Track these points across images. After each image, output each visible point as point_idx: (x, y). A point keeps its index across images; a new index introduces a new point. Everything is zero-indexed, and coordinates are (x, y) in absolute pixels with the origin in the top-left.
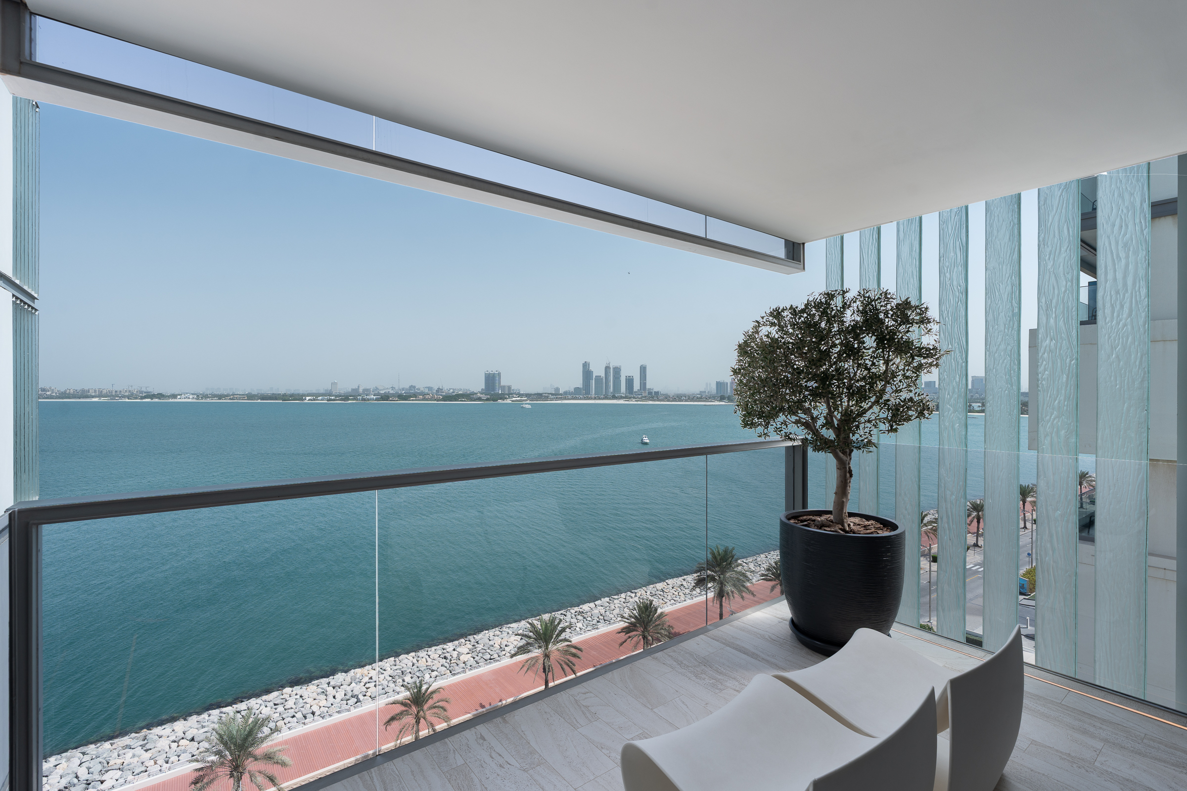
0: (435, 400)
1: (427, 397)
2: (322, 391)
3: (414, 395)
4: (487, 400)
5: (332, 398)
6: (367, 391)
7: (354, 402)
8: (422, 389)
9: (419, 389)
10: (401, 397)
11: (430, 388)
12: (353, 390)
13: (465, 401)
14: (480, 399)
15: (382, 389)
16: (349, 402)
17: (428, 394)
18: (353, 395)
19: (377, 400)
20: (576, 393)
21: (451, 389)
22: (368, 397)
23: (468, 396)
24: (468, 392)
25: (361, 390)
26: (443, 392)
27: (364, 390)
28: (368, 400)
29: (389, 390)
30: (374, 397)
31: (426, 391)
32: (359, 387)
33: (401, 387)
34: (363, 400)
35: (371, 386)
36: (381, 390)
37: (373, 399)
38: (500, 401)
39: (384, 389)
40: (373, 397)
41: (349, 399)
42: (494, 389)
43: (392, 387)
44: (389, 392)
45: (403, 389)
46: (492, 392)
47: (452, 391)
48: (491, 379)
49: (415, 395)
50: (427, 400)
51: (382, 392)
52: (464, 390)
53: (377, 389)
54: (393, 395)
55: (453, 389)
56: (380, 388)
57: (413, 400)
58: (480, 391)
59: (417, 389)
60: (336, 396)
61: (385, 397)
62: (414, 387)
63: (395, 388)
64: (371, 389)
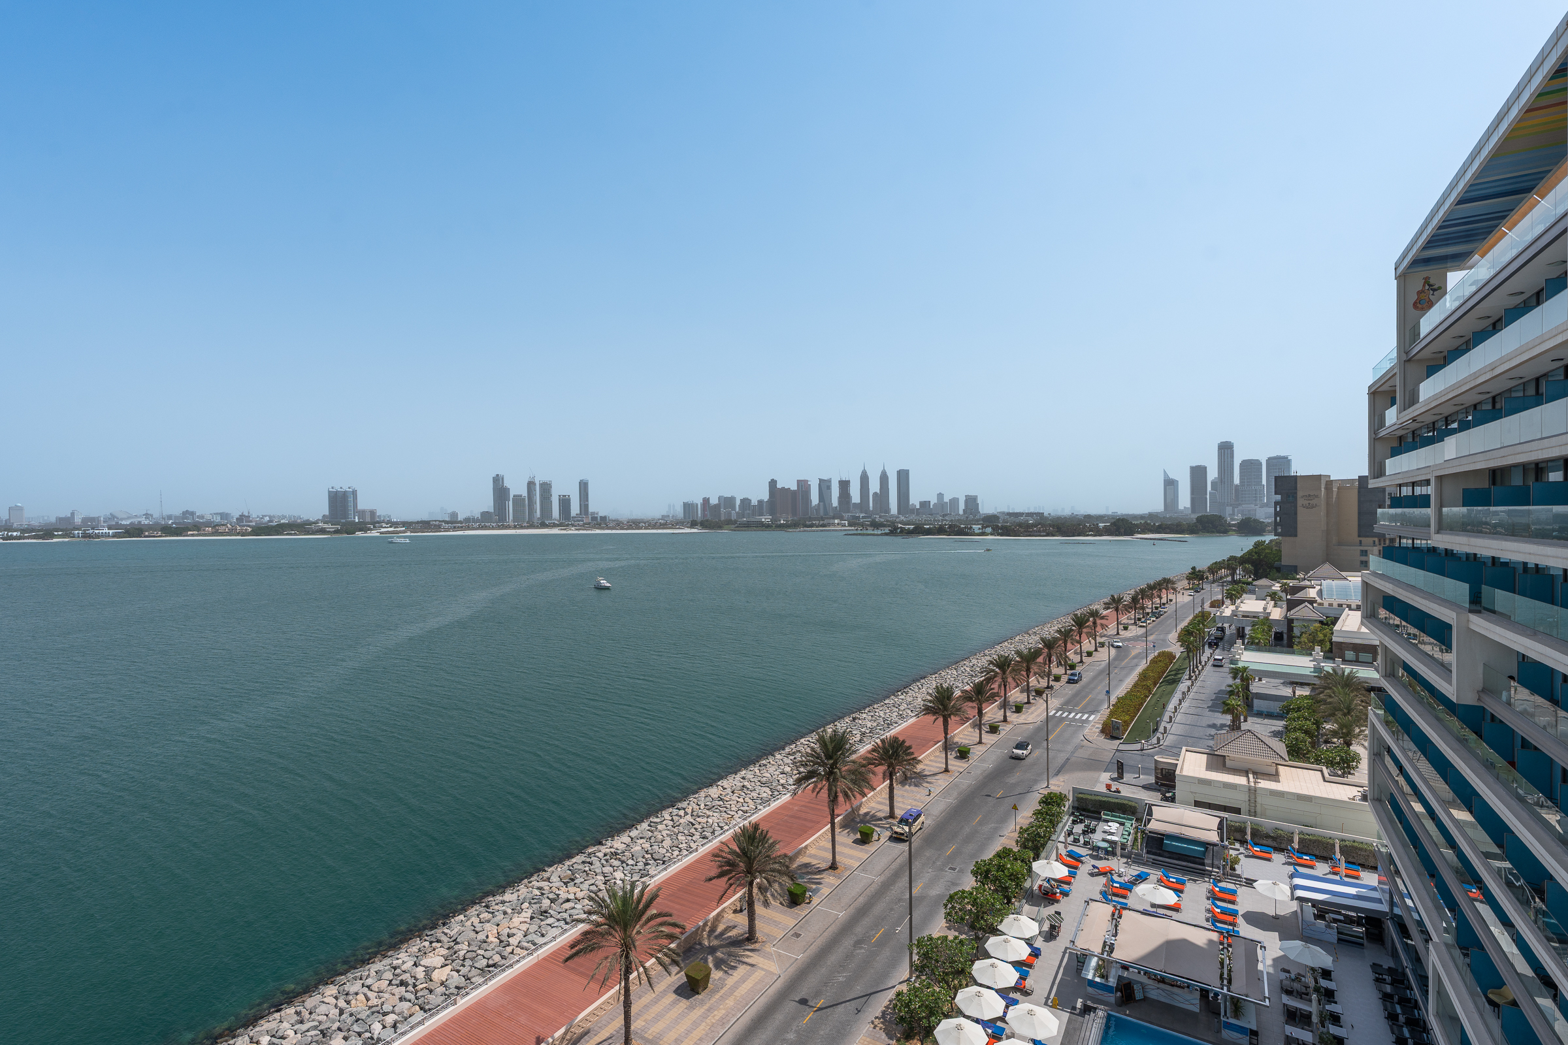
0: (238, 534)
1: (221, 529)
3: (195, 526)
4: (337, 532)
5: (15, 534)
6: (93, 522)
7: (67, 540)
8: (208, 517)
9: (203, 517)
10: (167, 530)
11: (224, 516)
12: (60, 519)
13: (295, 534)
14: (322, 531)
15: (125, 516)
16: (55, 540)
17: (223, 525)
18: (65, 527)
19: (117, 536)
20: (484, 520)
21: (266, 516)
22: (97, 531)
23: (302, 527)
24: (299, 521)
25: (79, 520)
26: (251, 521)
27: (85, 520)
28: (98, 536)
29: (139, 520)
30: (111, 532)
31: (218, 519)
32: (73, 514)
33: (166, 513)
34: (85, 536)
35: (98, 513)
36: (122, 520)
37: (108, 536)
38: (359, 534)
39: (128, 518)
40: (107, 531)
41: (53, 536)
42: (345, 515)
43: (146, 514)
44: (140, 522)
45: (170, 517)
46: (343, 521)
47: (267, 519)
48: (340, 501)
49: (197, 527)
50: (222, 534)
51: (124, 522)
52: (290, 517)
53: (113, 516)
54: (150, 528)
55: (270, 517)
56: (120, 516)
57: (192, 535)
58: (321, 518)
59: (198, 517)
60: (23, 531)
61: (135, 531)
62: (193, 513)
63: (152, 515)
64: (102, 519)
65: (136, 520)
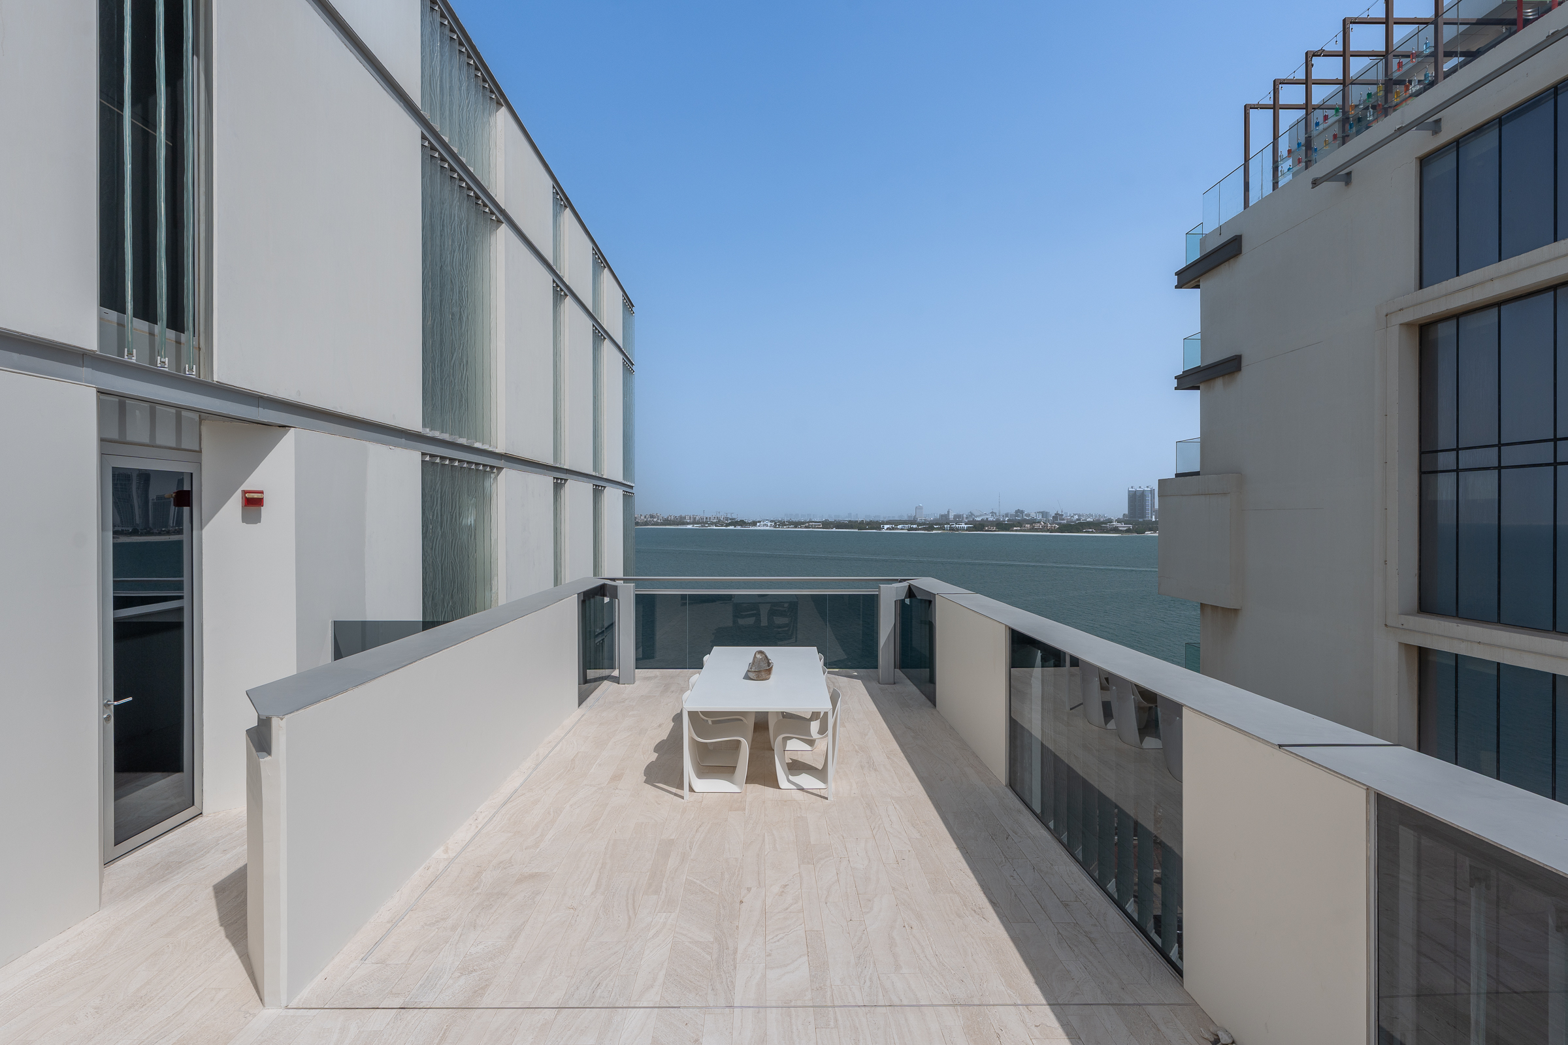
0: (1048, 531)
1: (1037, 526)
2: (905, 518)
3: (1019, 523)
4: (1128, 531)
5: (914, 526)
6: (958, 519)
7: (940, 532)
8: (1033, 515)
9: (1028, 515)
10: (1000, 526)
11: (1044, 514)
12: (941, 516)
13: (1092, 532)
14: (1116, 530)
15: (979, 514)
16: (934, 532)
17: (1039, 522)
18: (942, 522)
19: (969, 529)
21: (1075, 515)
22: (957, 526)
23: (1099, 525)
24: (1102, 520)
25: (951, 517)
26: (1064, 520)
27: (956, 516)
28: (958, 530)
29: (987, 517)
30: (966, 526)
31: (1040, 517)
32: (948, 512)
33: (1003, 512)
34: (951, 529)
35: (964, 512)
36: (977, 517)
37: (963, 529)
38: (1148, 533)
39: (981, 516)
40: (963, 526)
41: (934, 529)
42: (1143, 515)
43: (992, 513)
44: (987, 519)
45: (1007, 515)
46: (1141, 520)
47: (1076, 517)
48: (1138, 500)
49: (1020, 524)
50: (1037, 530)
51: (978, 519)
52: (1096, 516)
53: (972, 514)
54: (991, 523)
55: (1079, 515)
56: (976, 513)
57: (1016, 531)
58: (1121, 517)
59: (1026, 515)
60: (919, 524)
61: (980, 526)
62: (1022, 512)
63: (996, 514)
64: (965, 516)
65: (985, 517)
